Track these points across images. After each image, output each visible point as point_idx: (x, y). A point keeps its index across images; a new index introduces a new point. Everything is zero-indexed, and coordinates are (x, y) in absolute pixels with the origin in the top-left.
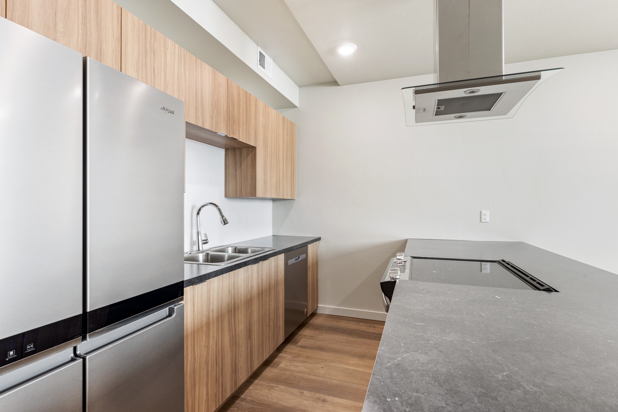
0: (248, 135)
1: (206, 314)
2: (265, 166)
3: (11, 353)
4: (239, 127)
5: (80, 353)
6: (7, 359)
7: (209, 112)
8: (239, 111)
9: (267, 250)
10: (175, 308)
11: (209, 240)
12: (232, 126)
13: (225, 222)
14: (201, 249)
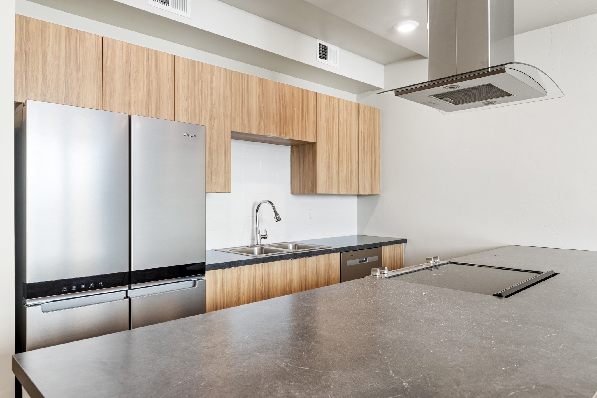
0: (304, 133)
1: (235, 294)
2: (329, 161)
3: (92, 285)
4: (293, 125)
5: (129, 296)
6: (90, 288)
7: (257, 118)
8: (293, 110)
9: (321, 247)
10: (197, 281)
11: (268, 236)
12: (283, 127)
13: (278, 220)
14: (259, 243)
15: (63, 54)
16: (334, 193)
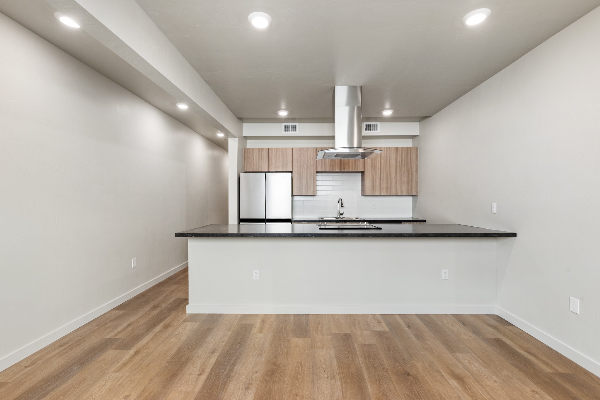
0: (356, 167)
2: (373, 179)
4: (349, 165)
7: (329, 165)
12: (343, 166)
15: (258, 156)
16: (377, 194)
